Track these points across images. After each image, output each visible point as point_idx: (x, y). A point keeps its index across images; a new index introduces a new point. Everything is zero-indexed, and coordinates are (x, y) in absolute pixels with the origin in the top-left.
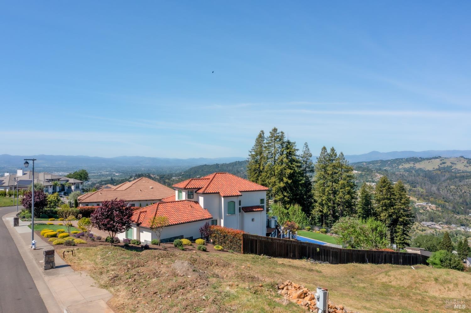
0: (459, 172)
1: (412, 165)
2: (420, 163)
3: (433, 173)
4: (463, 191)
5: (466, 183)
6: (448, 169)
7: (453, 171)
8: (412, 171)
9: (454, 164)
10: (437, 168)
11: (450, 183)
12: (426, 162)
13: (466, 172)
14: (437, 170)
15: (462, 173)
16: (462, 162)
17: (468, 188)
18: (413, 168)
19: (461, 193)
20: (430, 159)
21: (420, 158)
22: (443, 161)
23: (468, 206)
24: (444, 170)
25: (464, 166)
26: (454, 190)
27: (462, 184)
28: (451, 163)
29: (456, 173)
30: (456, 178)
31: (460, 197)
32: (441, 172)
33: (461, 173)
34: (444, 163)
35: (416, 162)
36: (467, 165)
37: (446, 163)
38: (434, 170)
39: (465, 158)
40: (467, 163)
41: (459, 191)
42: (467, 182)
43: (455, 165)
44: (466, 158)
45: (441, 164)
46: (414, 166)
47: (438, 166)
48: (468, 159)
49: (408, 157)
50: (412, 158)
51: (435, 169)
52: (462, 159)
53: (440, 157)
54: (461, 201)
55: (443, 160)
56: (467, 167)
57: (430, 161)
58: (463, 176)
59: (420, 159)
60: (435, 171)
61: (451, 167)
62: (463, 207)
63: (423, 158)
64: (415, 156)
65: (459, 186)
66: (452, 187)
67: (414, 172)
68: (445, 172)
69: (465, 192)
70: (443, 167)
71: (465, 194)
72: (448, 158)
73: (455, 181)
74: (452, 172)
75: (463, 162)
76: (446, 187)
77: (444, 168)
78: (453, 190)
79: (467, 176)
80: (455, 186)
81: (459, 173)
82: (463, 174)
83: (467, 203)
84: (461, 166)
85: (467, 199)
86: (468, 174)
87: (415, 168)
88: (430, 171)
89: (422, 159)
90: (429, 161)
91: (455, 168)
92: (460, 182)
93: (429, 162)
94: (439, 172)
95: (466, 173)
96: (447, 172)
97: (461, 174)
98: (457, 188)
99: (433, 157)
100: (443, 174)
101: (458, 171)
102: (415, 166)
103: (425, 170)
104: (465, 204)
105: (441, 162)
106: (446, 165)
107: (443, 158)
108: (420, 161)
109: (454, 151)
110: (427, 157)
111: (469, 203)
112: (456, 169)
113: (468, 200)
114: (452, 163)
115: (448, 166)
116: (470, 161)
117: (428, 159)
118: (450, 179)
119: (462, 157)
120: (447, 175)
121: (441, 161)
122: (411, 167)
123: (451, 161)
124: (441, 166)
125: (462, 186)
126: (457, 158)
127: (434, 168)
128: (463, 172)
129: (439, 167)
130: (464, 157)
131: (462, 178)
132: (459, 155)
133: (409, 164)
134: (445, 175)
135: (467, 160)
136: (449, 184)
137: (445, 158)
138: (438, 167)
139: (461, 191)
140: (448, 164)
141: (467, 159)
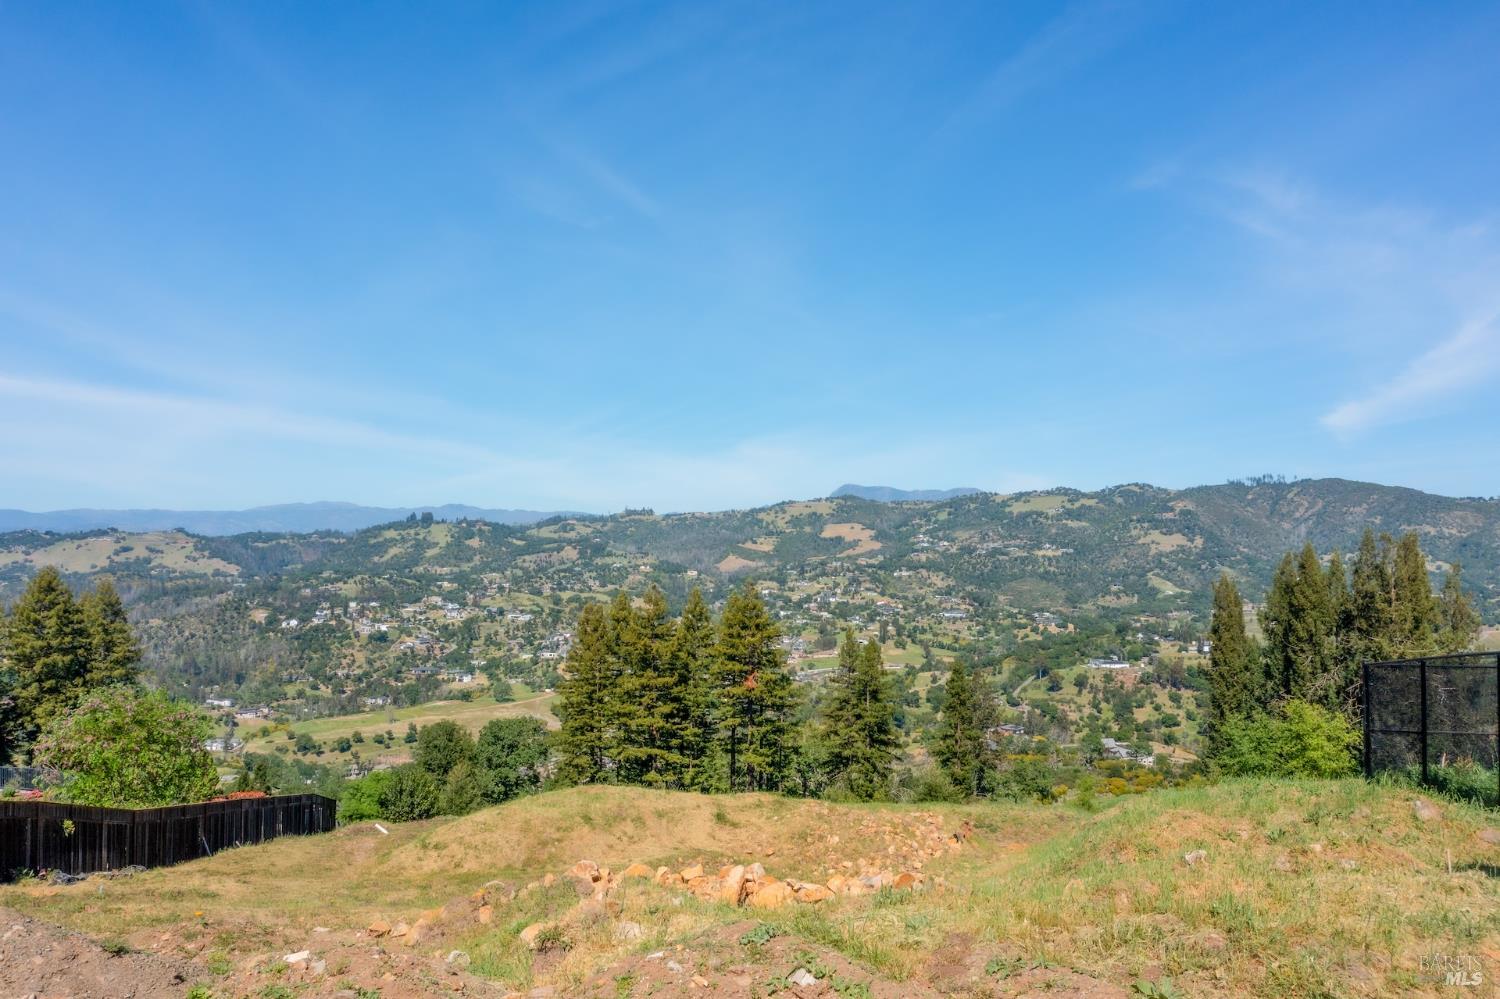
0: (172, 575)
1: (20, 558)
2: (48, 549)
3: (91, 582)
4: (187, 634)
5: (194, 609)
6: (139, 569)
7: (153, 572)
8: (19, 577)
9: (158, 552)
10: (103, 565)
11: (148, 609)
12: (70, 546)
13: (194, 576)
14: (104, 570)
15: (182, 578)
16: (179, 545)
17: (202, 622)
18: (22, 568)
19: (180, 639)
20: (84, 536)
21: (47, 533)
22: (123, 543)
23: (201, 677)
24: (126, 573)
25: (187, 557)
26: (162, 633)
27: (182, 610)
28: (147, 548)
29: (162, 580)
30: (165, 593)
31: (179, 650)
32: (119, 579)
33: (177, 578)
34: (126, 549)
35: (36, 548)
36: (196, 554)
37: (132, 549)
38: (94, 573)
39: (188, 535)
40: (196, 549)
41: (176, 633)
42: (197, 605)
43: (160, 555)
44: (191, 533)
45: (117, 553)
46: (26, 561)
47: (109, 558)
48: (198, 536)
49: (6, 531)
50: (21, 532)
51: (97, 569)
52: (180, 535)
53: (114, 530)
54: (181, 662)
55: (124, 539)
56: (195, 560)
57: (82, 542)
58: (187, 589)
59: (48, 537)
60: (100, 575)
61: (148, 561)
62: (188, 682)
63: (59, 534)
64: (30, 526)
65: (174, 619)
66: (155, 622)
67: (25, 579)
68: (128, 576)
69: (193, 636)
70: (124, 560)
71: (191, 642)
72: (138, 534)
73: (162, 603)
74: (151, 577)
75: (183, 547)
76: (137, 623)
77: (127, 566)
78: (156, 633)
79: (198, 588)
80: (164, 619)
81: (171, 579)
82: (183, 582)
83: (197, 667)
84: (175, 559)
85: (198, 655)
86: (198, 580)
87: (32, 568)
88: (83, 576)
89: (52, 538)
90: (77, 542)
91: (160, 566)
92: (178, 605)
93: (79, 546)
94: (112, 579)
95: (192, 578)
96: (136, 577)
97: (178, 582)
98: (169, 626)
99: (92, 531)
100: (124, 584)
101: (169, 572)
102: (31, 561)
103: (67, 573)
104: (192, 670)
105: (118, 546)
106: (132, 556)
107: (123, 535)
108: (49, 543)
109: (155, 514)
110: (69, 532)
111: (203, 669)
112: (164, 567)
113: (201, 659)
114: (151, 550)
115: (138, 558)
116: (203, 542)
117: (73, 537)
118: (146, 598)
119: (180, 530)
120: (138, 587)
121: (117, 541)
122: (17, 562)
123: (147, 544)
124: (116, 559)
125: (183, 617)
126: (164, 532)
127: (94, 567)
128: (183, 576)
129: (112, 561)
130: (186, 530)
131: (183, 593)
132: (169, 525)
133: (10, 552)
134: (129, 588)
135: (195, 540)
136: (144, 615)
137: (130, 534)
138: (106, 563)
139: (181, 632)
140: (139, 552)
141: (193, 536)
